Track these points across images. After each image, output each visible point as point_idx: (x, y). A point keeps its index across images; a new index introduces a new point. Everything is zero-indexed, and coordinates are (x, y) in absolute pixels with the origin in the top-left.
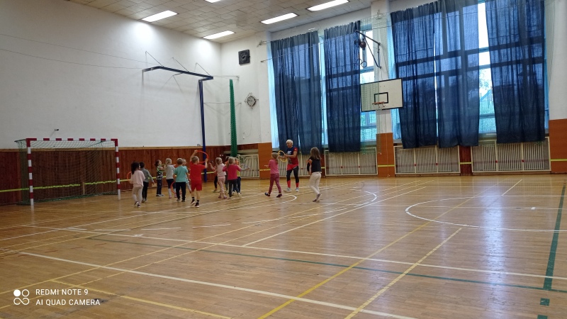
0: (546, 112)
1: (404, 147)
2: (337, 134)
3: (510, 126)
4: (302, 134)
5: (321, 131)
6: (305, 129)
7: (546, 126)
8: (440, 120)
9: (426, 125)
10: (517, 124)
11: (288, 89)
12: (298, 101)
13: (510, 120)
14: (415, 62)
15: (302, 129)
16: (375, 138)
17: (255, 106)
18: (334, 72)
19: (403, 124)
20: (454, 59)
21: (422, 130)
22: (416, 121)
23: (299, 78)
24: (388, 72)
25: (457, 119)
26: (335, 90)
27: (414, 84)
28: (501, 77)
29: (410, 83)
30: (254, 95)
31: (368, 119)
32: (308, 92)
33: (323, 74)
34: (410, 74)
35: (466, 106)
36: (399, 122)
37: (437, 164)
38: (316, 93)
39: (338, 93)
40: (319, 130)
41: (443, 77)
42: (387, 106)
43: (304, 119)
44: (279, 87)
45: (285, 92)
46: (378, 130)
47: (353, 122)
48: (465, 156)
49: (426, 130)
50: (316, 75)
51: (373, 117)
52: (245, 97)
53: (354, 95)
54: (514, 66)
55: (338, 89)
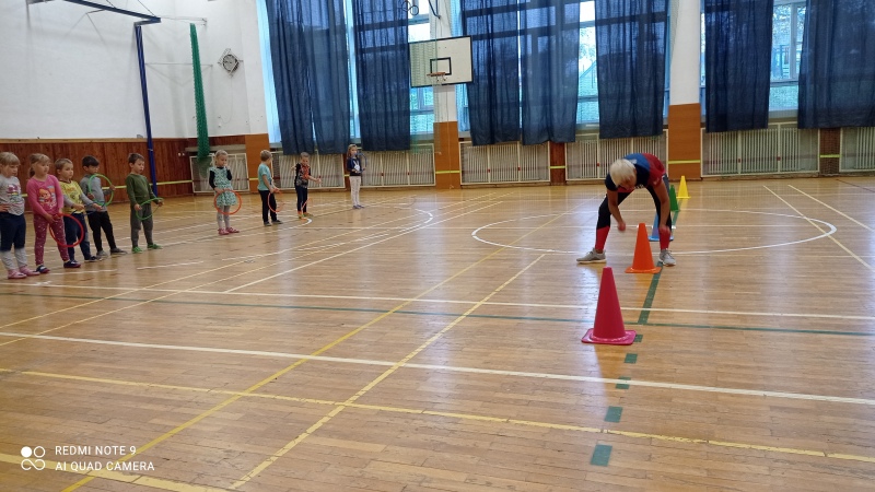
0: (666, 94)
1: (475, 144)
2: (374, 120)
3: (617, 113)
4: (318, 121)
5: (349, 116)
6: (324, 113)
7: (665, 114)
8: (525, 103)
9: (506, 110)
10: (627, 111)
11: (292, 45)
12: (310, 66)
13: (618, 105)
14: (490, 11)
15: (318, 111)
16: (431, 129)
17: (238, 71)
18: (368, 21)
19: (472, 109)
20: (545, 9)
21: (499, 118)
22: (492, 105)
23: (311, 27)
24: (450, 25)
25: (547, 102)
26: (370, 50)
27: (488, 47)
28: (609, 40)
29: (483, 44)
30: (234, 53)
31: (420, 99)
32: (325, 51)
33: (350, 22)
34: (483, 31)
35: (561, 83)
36: (466, 104)
37: (519, 169)
38: (340, 54)
39: (375, 56)
40: (346, 116)
41: (529, 37)
42: (449, 79)
43: (322, 97)
44: (276, 42)
45: (288, 50)
46: (437, 116)
47: (399, 103)
48: (557, 158)
49: (506, 118)
50: (338, 23)
51: (429, 97)
52: (219, 56)
53: (400, 61)
54: (627, 25)
55: (374, 50)
